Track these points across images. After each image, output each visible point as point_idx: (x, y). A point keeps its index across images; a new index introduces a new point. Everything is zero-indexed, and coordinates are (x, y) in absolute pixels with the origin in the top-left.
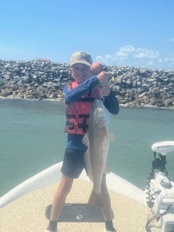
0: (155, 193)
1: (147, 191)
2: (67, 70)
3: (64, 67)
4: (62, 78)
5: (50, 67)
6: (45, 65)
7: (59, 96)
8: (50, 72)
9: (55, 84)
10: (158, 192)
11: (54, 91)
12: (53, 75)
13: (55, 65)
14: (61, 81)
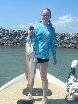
0: (70, 84)
1: (67, 83)
2: (12, 32)
3: (11, 31)
4: (10, 35)
5: (5, 31)
6: (3, 30)
7: (9, 43)
8: (5, 33)
9: (7, 38)
10: (71, 84)
11: (7, 41)
12: (6, 34)
13: (7, 30)
14: (10, 37)
